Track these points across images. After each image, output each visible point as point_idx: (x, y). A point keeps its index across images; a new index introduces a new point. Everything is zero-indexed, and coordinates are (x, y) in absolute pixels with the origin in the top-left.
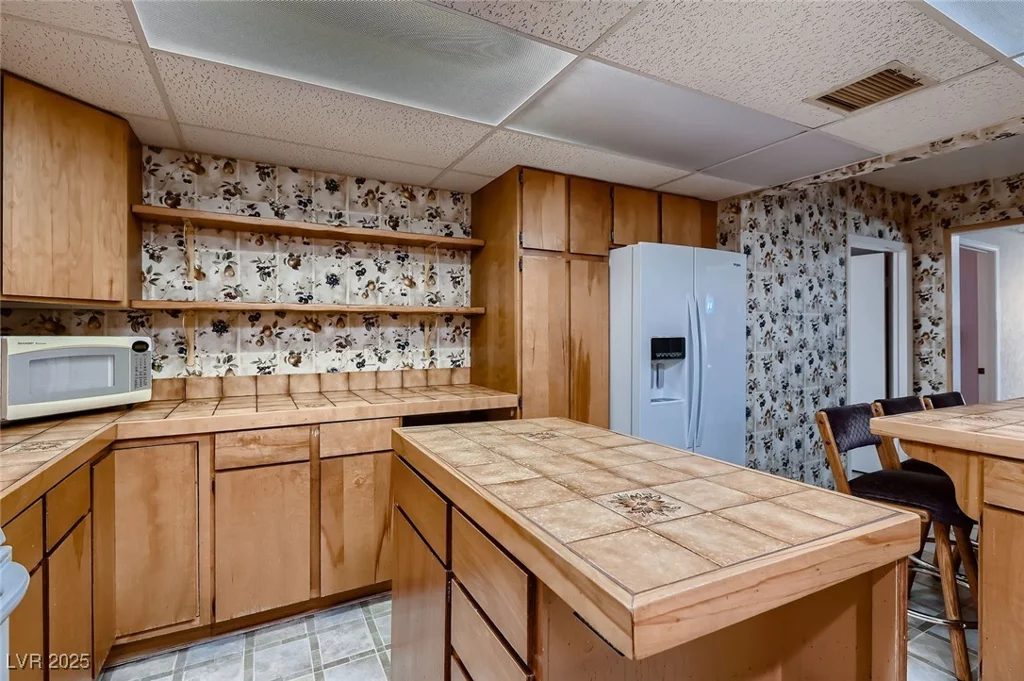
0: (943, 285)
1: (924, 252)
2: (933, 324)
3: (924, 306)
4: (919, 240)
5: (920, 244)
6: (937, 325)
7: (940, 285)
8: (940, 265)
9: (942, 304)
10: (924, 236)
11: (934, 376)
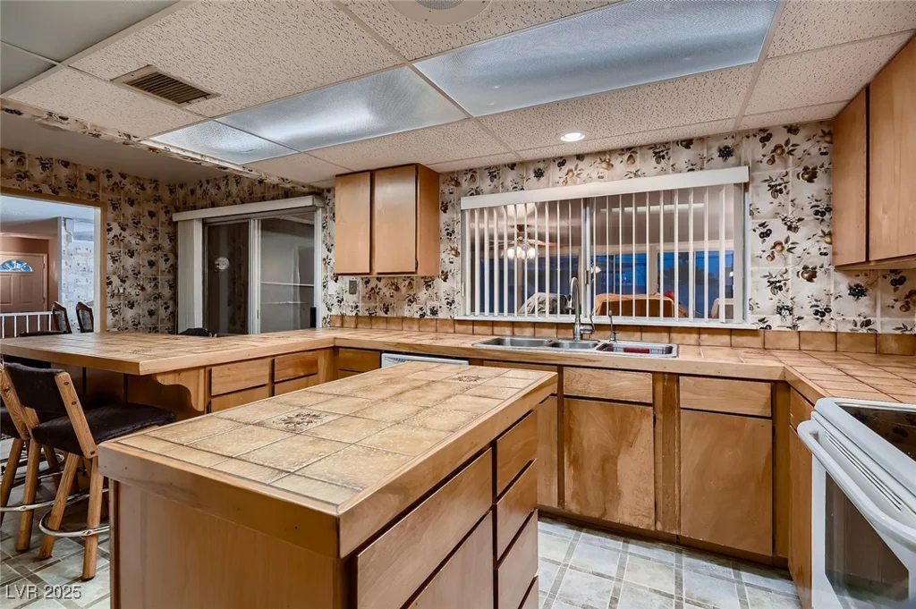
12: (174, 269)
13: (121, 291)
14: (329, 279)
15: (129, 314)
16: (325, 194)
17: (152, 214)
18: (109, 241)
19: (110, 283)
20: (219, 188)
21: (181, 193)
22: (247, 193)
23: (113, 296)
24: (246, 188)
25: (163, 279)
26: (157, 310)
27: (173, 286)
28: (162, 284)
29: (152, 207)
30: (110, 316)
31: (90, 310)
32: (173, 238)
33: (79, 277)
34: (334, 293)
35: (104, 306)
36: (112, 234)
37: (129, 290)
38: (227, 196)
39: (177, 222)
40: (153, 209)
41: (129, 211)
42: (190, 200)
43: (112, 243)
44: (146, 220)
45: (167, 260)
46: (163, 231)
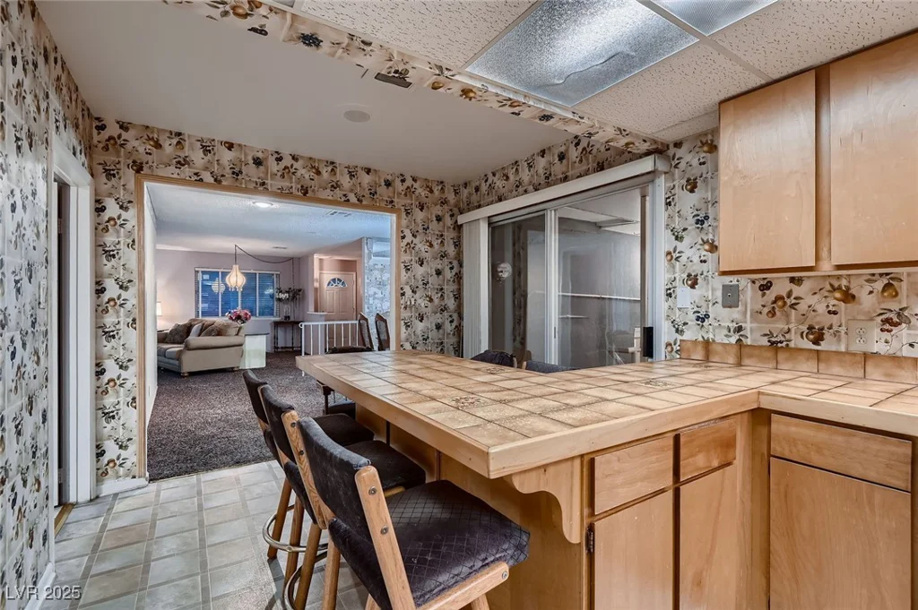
0: (133, 241)
1: (110, 195)
2: (121, 287)
3: (109, 265)
4: (103, 178)
5: (106, 186)
6: (126, 289)
7: (130, 241)
8: (131, 215)
9: (133, 264)
10: (110, 175)
11: (122, 352)
12: (459, 278)
13: (413, 303)
14: (677, 283)
15: (420, 327)
16: (672, 151)
17: (439, 219)
18: (403, 249)
19: (403, 294)
20: (508, 178)
21: (465, 192)
22: (543, 177)
23: (405, 308)
24: (541, 171)
25: (449, 288)
26: (443, 323)
27: (458, 296)
28: (448, 295)
29: (437, 210)
30: (403, 329)
31: (385, 321)
32: (458, 244)
33: (376, 290)
34: (690, 306)
35: (398, 319)
36: (405, 241)
37: (419, 301)
38: (517, 186)
39: (461, 225)
40: (440, 213)
41: (420, 216)
42: (475, 198)
43: (405, 251)
44: (434, 226)
45: (452, 268)
46: (450, 235)
